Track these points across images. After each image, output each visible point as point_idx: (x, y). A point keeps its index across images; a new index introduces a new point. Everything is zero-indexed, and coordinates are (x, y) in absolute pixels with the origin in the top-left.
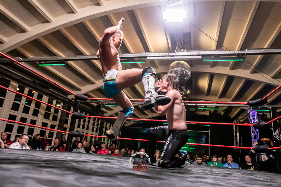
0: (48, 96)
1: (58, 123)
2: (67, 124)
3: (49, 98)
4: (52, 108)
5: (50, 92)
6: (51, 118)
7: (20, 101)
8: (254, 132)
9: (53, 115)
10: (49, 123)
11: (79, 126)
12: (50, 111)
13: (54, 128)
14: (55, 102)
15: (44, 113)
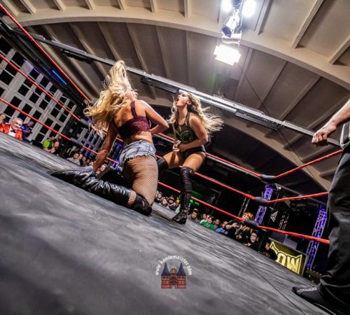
0: (62, 91)
1: (65, 125)
3: (63, 95)
5: (66, 88)
7: (30, 86)
9: (62, 115)
11: (86, 137)
13: (58, 130)
14: (68, 101)
15: (52, 109)
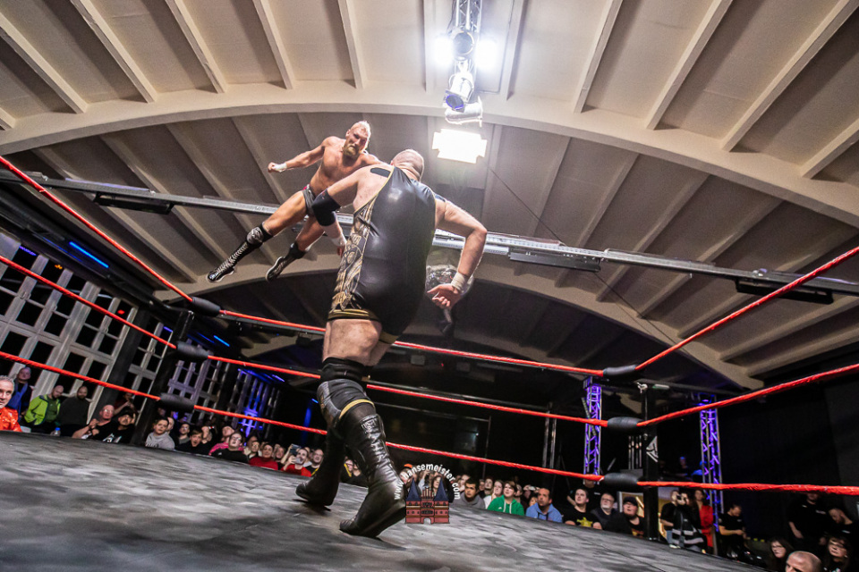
0: (98, 285)
1: (115, 360)
2: (139, 364)
3: (102, 292)
4: (106, 316)
5: (109, 276)
6: (97, 342)
7: (17, 287)
8: (592, 433)
9: (106, 336)
10: (91, 355)
12: (98, 325)
14: (115, 302)
15: (79, 328)
